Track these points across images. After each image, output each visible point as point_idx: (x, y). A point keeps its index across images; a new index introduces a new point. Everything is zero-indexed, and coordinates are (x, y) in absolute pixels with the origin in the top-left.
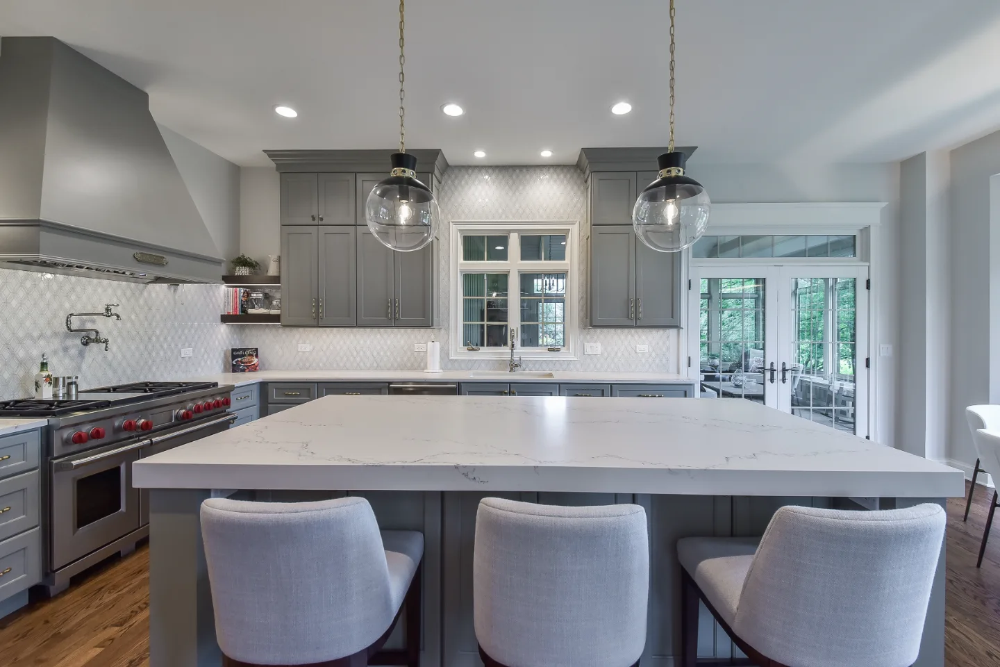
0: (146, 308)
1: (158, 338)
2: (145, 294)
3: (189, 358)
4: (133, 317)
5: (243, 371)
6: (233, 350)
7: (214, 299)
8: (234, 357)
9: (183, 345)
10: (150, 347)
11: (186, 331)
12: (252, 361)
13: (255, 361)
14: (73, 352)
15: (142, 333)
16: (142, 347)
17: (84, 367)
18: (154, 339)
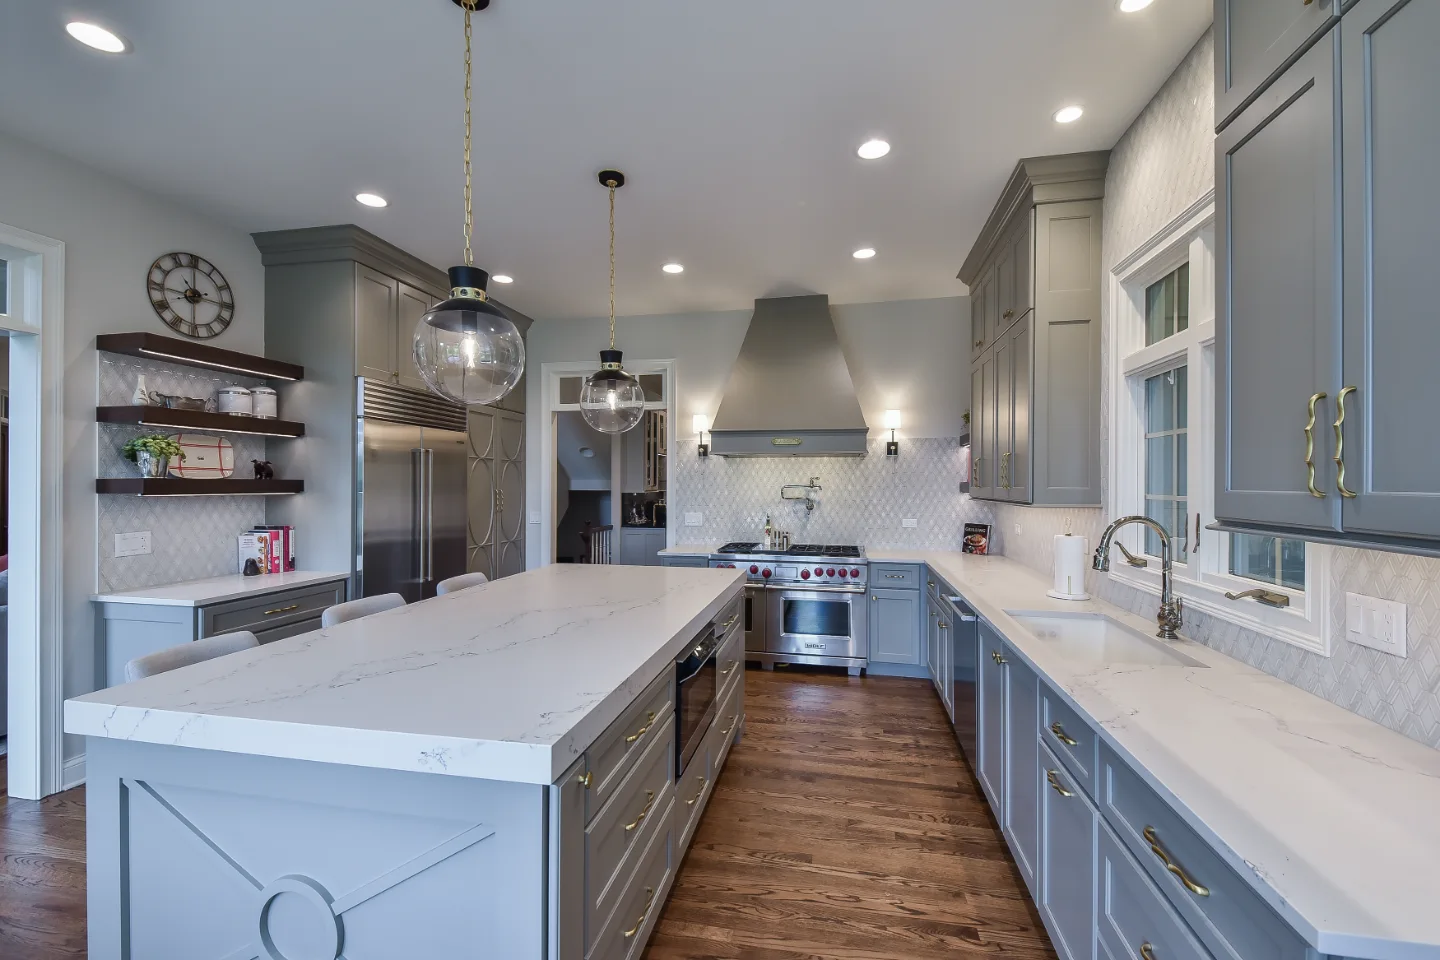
0: (863, 480)
1: (875, 506)
2: (862, 466)
3: (914, 529)
4: (850, 487)
5: (971, 552)
6: (967, 525)
7: (949, 466)
8: (966, 534)
9: (905, 516)
10: (866, 514)
11: (909, 501)
12: (980, 542)
13: (984, 541)
14: (801, 514)
15: (858, 501)
16: (858, 514)
17: (809, 526)
18: (871, 508)
